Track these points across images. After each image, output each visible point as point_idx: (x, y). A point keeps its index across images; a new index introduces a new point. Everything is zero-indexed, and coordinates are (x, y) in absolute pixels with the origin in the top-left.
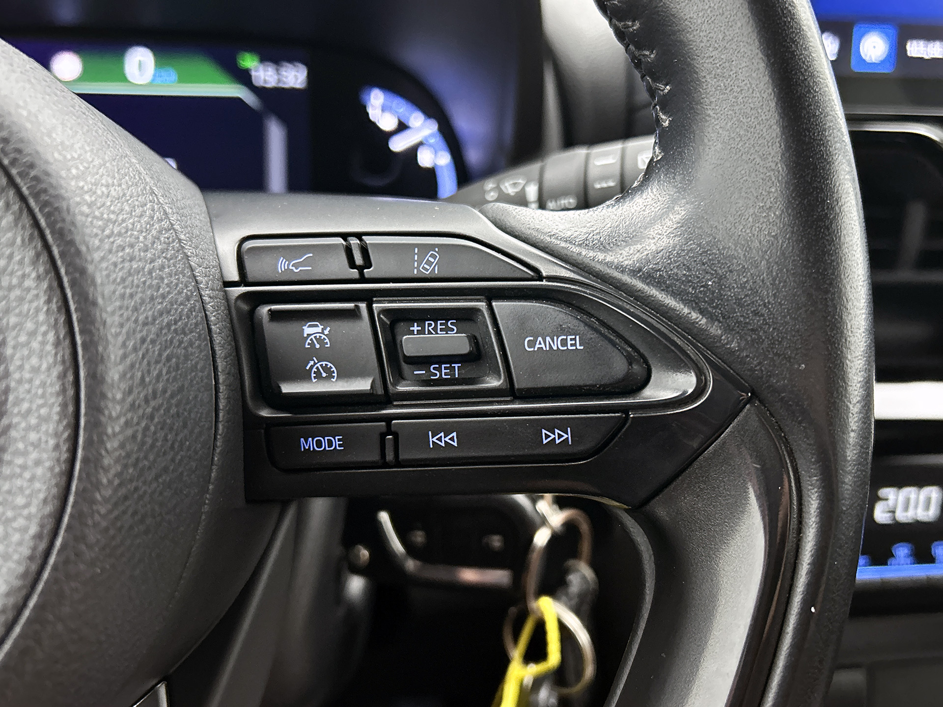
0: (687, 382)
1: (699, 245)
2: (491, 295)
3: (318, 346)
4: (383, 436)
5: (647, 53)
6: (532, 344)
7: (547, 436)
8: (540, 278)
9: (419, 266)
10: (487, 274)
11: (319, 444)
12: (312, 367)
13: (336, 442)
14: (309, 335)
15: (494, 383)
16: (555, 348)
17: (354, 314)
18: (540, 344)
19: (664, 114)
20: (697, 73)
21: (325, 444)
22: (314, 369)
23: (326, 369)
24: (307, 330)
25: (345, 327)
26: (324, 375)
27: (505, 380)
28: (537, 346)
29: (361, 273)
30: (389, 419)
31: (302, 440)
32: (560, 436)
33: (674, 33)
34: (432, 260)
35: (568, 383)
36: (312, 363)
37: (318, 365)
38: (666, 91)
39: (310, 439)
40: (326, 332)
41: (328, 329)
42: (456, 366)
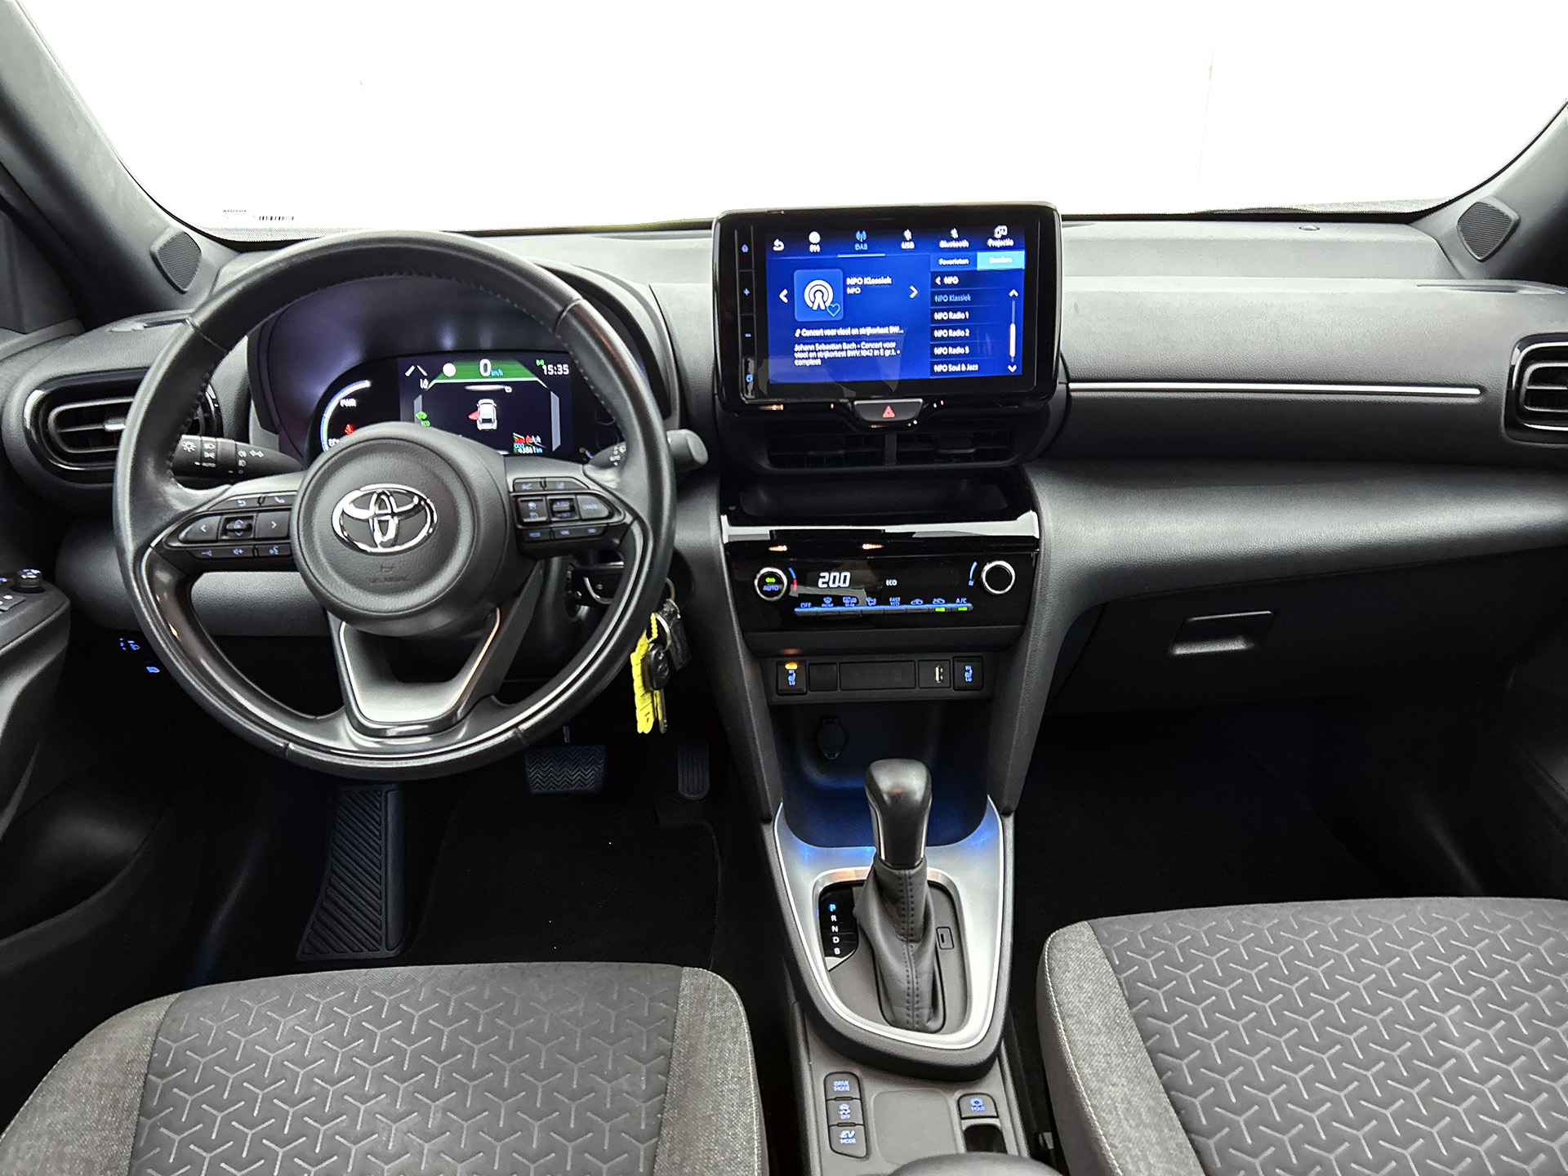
2: (577, 494)
3: (533, 509)
4: (550, 532)
8: (590, 490)
10: (578, 489)
11: (533, 535)
13: (539, 534)
14: (531, 506)
15: (577, 517)
17: (541, 500)
22: (532, 515)
25: (540, 503)
26: (534, 516)
27: (580, 517)
29: (544, 489)
30: (551, 528)
35: (595, 517)
36: (531, 513)
40: (535, 505)
42: (568, 513)
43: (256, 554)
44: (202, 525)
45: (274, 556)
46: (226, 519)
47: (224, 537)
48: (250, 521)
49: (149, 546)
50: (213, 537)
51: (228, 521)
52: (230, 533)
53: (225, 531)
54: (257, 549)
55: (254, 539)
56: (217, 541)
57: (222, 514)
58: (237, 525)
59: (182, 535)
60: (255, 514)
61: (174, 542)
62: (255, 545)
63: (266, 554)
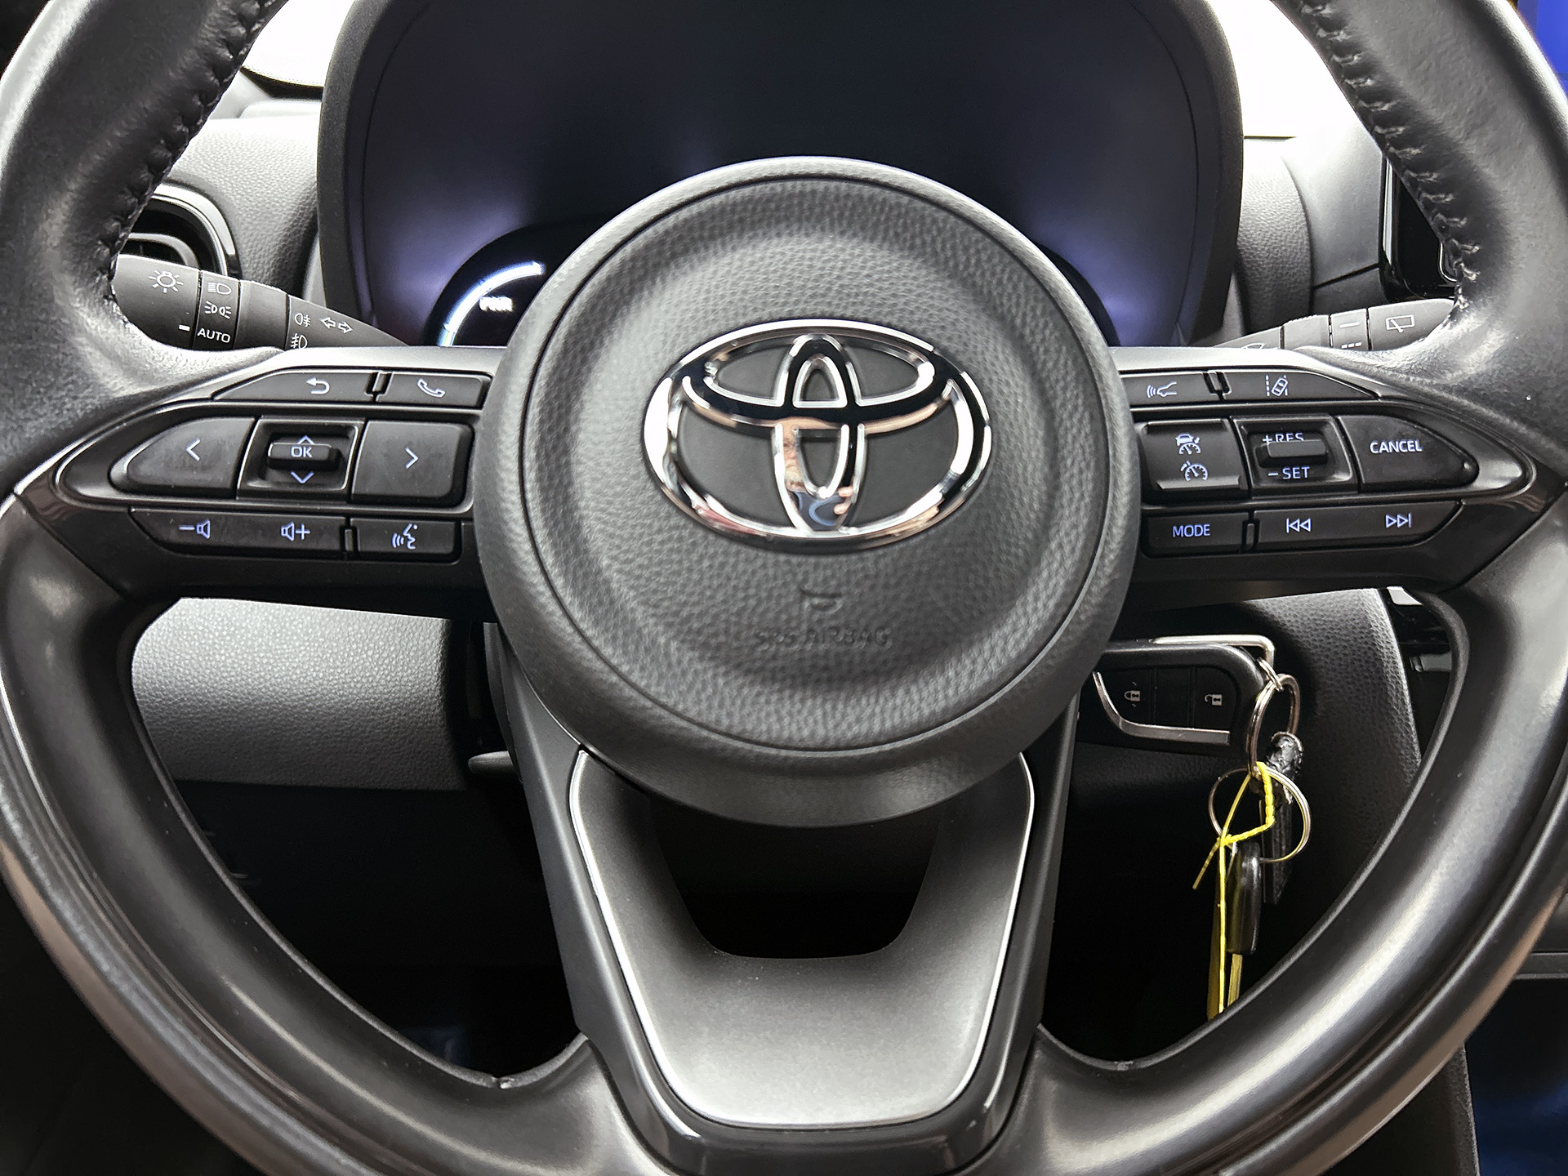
0: (1514, 471)
1: (1517, 369)
2: (1334, 411)
3: (1190, 453)
4: (1245, 524)
5: (1456, 220)
6: (1377, 447)
7: (1390, 521)
8: (1376, 397)
9: (1271, 389)
10: (1330, 395)
11: (1189, 531)
12: (1186, 469)
13: (1204, 530)
14: (1181, 444)
15: (1344, 477)
16: (1397, 450)
17: (1219, 427)
18: (1384, 447)
19: (1468, 268)
20: (1509, 234)
21: (1194, 532)
22: (1188, 470)
23: (1197, 469)
24: (1179, 440)
25: (1212, 438)
26: (1196, 475)
27: (1353, 477)
28: (1381, 449)
29: (1221, 396)
30: (1251, 510)
31: (1175, 528)
32: (1401, 521)
33: (1489, 203)
34: (1281, 385)
35: (1410, 478)
36: (1185, 466)
37: (1191, 467)
38: (1474, 251)
39: (1182, 527)
40: (1197, 441)
41: (1198, 439)
42: (1306, 469)
43: (349, 547)
44: (190, 439)
45: (402, 556)
46: (267, 426)
47: (255, 484)
48: (338, 444)
49: (10, 491)
50: (219, 477)
51: (276, 433)
52: (274, 474)
53: (261, 465)
54: (354, 530)
55: (347, 497)
56: (232, 493)
57: (256, 413)
58: (303, 449)
59: (120, 469)
60: (357, 423)
61: (89, 482)
62: (348, 515)
63: (383, 549)
